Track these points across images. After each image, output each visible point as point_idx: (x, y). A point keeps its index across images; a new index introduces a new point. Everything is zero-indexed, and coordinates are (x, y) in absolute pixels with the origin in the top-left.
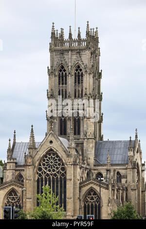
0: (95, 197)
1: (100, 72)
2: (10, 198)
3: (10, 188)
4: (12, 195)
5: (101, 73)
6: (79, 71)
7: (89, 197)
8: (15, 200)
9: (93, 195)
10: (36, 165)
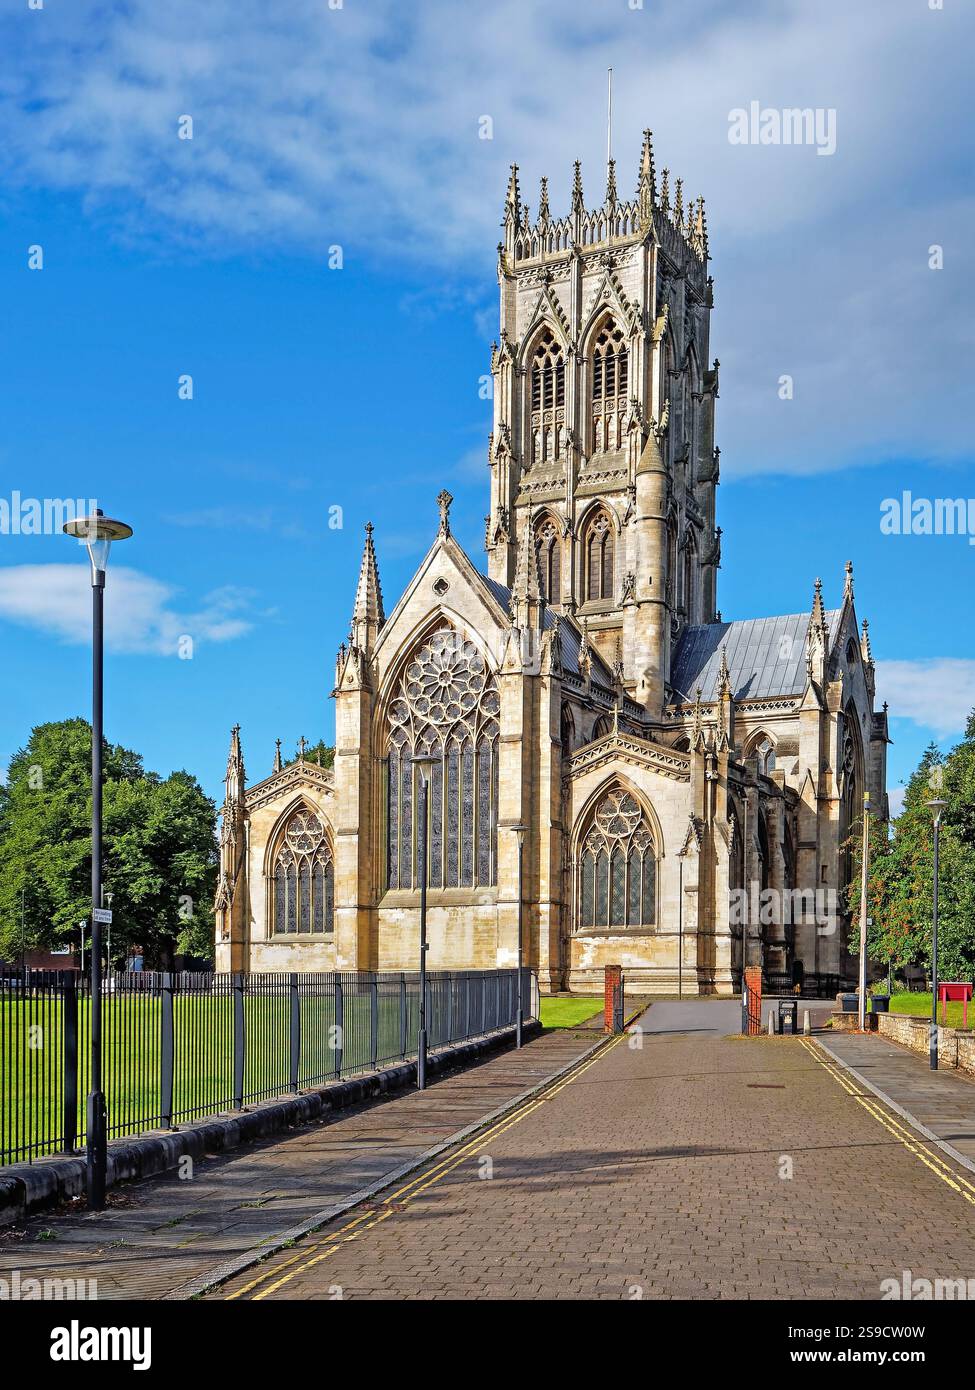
0: (632, 820)
1: (711, 368)
2: (293, 839)
3: (291, 796)
4: (301, 828)
5: (715, 372)
6: (611, 340)
7: (603, 822)
8: (310, 847)
9: (622, 809)
10: (382, 693)
